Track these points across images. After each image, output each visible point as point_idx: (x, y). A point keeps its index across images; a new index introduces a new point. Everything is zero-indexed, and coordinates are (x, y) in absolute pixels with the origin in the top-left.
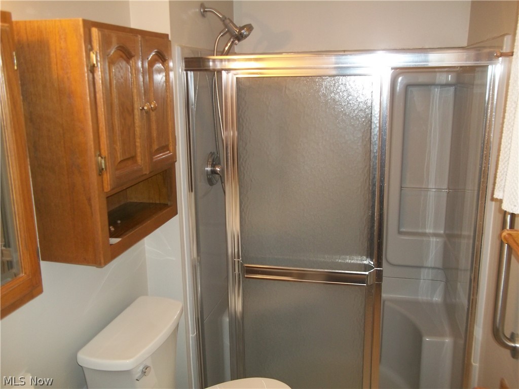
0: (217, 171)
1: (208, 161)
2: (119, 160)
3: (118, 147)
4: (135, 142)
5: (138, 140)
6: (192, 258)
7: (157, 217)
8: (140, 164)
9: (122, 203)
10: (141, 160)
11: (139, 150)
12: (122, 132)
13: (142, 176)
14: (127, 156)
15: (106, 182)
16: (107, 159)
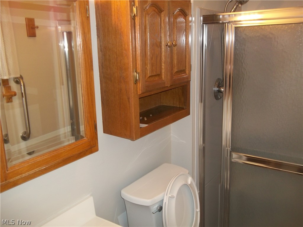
0: (221, 90)
1: (215, 84)
2: (149, 76)
3: (149, 67)
4: (161, 66)
5: (163, 64)
6: (199, 144)
7: (174, 114)
8: (164, 80)
9: (157, 105)
10: (165, 77)
11: (163, 71)
12: (152, 59)
13: (165, 87)
14: (155, 74)
15: (139, 88)
16: (140, 74)
